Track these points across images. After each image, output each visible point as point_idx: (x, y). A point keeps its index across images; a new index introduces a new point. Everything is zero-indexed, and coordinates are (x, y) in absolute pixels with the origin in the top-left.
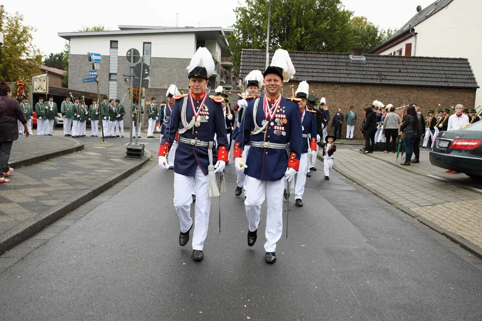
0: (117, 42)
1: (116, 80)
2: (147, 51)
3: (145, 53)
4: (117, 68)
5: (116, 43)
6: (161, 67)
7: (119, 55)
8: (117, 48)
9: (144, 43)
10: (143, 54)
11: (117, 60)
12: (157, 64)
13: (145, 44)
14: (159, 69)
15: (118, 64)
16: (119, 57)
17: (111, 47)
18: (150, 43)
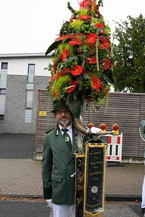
0: (7, 63)
1: (5, 94)
2: (31, 71)
3: (29, 72)
4: (6, 84)
5: (6, 65)
6: (42, 83)
7: (8, 74)
8: (7, 68)
9: (29, 64)
10: (28, 73)
11: (6, 78)
12: (39, 81)
13: (30, 66)
14: (40, 85)
15: (7, 81)
16: (8, 75)
17: (2, 68)
18: (34, 65)
